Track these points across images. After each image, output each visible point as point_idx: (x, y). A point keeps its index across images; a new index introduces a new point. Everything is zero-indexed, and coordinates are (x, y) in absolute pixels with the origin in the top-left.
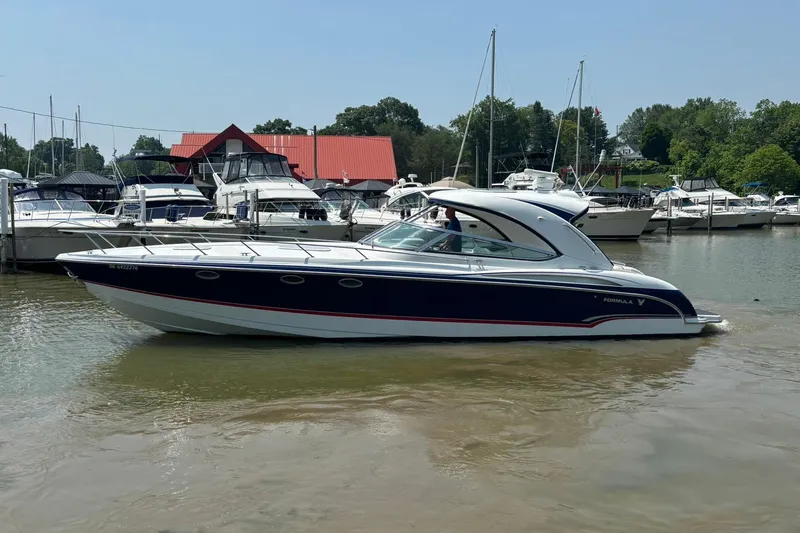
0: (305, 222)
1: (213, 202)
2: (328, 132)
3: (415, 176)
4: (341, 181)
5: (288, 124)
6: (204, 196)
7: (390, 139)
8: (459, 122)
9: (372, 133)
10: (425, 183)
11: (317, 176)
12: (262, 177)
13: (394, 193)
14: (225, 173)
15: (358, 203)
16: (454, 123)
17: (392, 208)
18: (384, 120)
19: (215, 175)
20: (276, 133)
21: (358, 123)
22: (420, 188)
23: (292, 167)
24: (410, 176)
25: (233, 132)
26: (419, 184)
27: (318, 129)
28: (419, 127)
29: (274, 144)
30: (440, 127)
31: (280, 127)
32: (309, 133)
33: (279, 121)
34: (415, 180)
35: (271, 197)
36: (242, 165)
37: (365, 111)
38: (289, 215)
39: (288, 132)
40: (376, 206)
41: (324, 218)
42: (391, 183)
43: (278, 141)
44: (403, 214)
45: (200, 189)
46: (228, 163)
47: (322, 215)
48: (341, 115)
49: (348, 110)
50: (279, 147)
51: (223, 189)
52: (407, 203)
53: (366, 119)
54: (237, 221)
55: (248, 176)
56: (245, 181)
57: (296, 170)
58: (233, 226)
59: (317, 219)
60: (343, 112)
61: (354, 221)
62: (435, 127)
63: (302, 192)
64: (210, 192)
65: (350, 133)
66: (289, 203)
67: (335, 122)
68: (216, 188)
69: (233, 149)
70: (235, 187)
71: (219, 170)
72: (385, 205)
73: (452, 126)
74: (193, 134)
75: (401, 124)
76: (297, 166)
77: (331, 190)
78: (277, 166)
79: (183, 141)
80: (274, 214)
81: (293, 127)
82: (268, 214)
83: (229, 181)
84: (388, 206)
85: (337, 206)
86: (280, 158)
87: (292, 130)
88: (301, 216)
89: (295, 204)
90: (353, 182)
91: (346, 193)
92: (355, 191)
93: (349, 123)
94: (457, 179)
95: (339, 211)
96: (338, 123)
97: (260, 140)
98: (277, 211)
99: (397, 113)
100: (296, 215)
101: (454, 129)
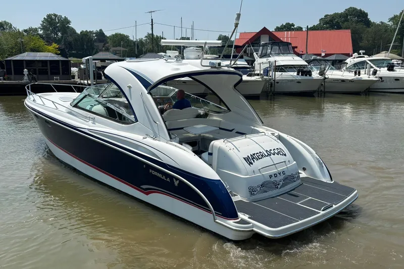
0: (300, 77)
1: (254, 68)
2: (314, 28)
3: (364, 51)
4: (320, 55)
5: (293, 25)
6: (248, 64)
7: (350, 31)
8: (394, 19)
9: (339, 28)
10: (370, 55)
11: (307, 53)
12: (278, 54)
13: (350, 61)
14: (260, 52)
15: (329, 67)
16: (391, 20)
17: (349, 70)
18: (347, 20)
19: (255, 53)
20: (286, 30)
21: (331, 23)
22: (366, 58)
23: (294, 48)
24: (360, 51)
25: (265, 31)
26: (366, 56)
27: (309, 27)
28: (368, 23)
29: (285, 36)
30: (382, 22)
31: (288, 27)
32: (304, 29)
33: (288, 24)
34: (364, 54)
35: (282, 64)
36: (269, 48)
37: (336, 15)
38: (292, 73)
39: (293, 30)
40: (339, 69)
41: (310, 75)
42: (349, 55)
43: (287, 34)
44: (355, 73)
45: (246, 61)
46: (261, 48)
47: (309, 73)
48: (322, 19)
49: (326, 16)
50: (287, 38)
51: (258, 60)
52: (358, 67)
53: (336, 20)
54: (263, 77)
55: (271, 54)
56: (270, 57)
57: (296, 49)
58: (260, 79)
59: (306, 75)
60: (323, 17)
61: (327, 77)
62: (378, 23)
63: (299, 61)
64: (251, 62)
65: (327, 28)
66: (292, 68)
67: (318, 23)
68: (254, 61)
69: (264, 40)
70: (264, 60)
71: (257, 51)
72: (345, 68)
73: (389, 21)
74: (245, 33)
75: (357, 22)
76: (296, 47)
77: (314, 60)
78: (286, 48)
79: (240, 37)
80: (283, 73)
81: (295, 27)
82: (281, 73)
83: (261, 57)
84: (346, 68)
85: (317, 68)
86: (288, 44)
87: (295, 28)
88: (298, 74)
89: (295, 68)
90: (327, 55)
91: (322, 61)
92: (328, 60)
93: (326, 23)
94: (390, 53)
95: (318, 72)
96: (320, 23)
97: (278, 34)
98: (285, 71)
99: (355, 15)
100: (295, 74)
101: (391, 23)
